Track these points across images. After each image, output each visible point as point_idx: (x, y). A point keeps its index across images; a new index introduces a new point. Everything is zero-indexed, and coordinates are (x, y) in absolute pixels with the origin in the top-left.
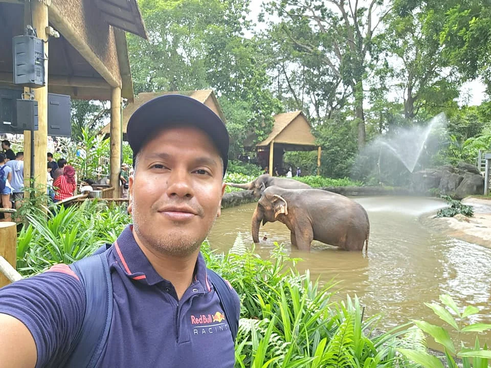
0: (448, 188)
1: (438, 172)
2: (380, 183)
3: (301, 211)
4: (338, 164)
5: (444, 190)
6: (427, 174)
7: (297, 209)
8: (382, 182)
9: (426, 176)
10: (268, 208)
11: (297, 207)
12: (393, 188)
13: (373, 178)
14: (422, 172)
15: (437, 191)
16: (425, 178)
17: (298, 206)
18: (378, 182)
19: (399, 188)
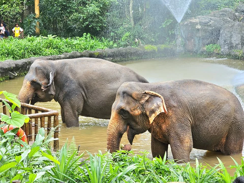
0: (231, 43)
1: (215, 21)
2: (137, 40)
3: (180, 111)
4: (71, 13)
5: (226, 47)
6: (201, 23)
7: (174, 109)
8: (139, 38)
9: (199, 27)
10: (137, 112)
11: (174, 107)
12: (155, 47)
13: (127, 34)
14: (194, 20)
15: (216, 48)
16: (198, 30)
17: (175, 105)
18: (134, 40)
19: (163, 47)
